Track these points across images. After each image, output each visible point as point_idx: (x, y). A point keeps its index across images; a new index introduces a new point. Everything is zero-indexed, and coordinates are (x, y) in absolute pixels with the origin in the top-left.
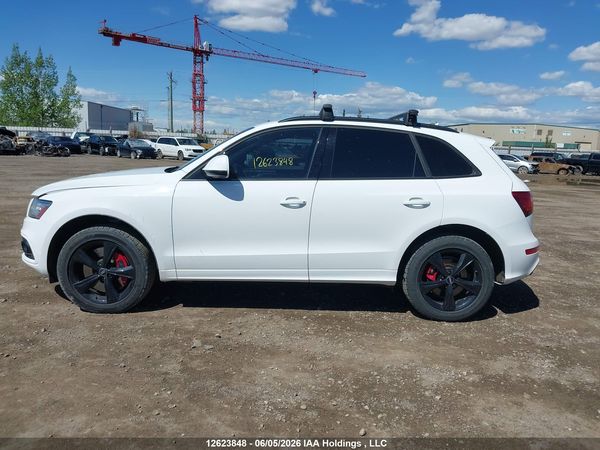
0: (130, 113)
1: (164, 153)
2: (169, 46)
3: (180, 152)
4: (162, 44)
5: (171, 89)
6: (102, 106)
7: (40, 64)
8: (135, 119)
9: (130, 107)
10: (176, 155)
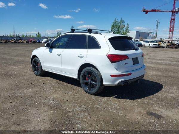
0: (149, 34)
1: (145, 45)
2: (163, 11)
3: (149, 45)
4: (161, 11)
5: (157, 25)
6: (140, 32)
7: (121, 22)
8: (150, 35)
9: (149, 32)
10: (148, 46)
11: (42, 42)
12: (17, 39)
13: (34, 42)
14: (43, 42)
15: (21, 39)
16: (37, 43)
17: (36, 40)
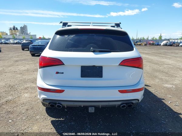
11: (160, 45)
12: (137, 41)
13: (153, 44)
14: (162, 45)
15: (141, 42)
16: (155, 45)
17: (155, 42)
